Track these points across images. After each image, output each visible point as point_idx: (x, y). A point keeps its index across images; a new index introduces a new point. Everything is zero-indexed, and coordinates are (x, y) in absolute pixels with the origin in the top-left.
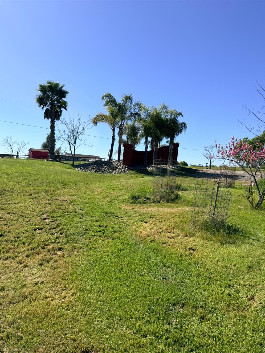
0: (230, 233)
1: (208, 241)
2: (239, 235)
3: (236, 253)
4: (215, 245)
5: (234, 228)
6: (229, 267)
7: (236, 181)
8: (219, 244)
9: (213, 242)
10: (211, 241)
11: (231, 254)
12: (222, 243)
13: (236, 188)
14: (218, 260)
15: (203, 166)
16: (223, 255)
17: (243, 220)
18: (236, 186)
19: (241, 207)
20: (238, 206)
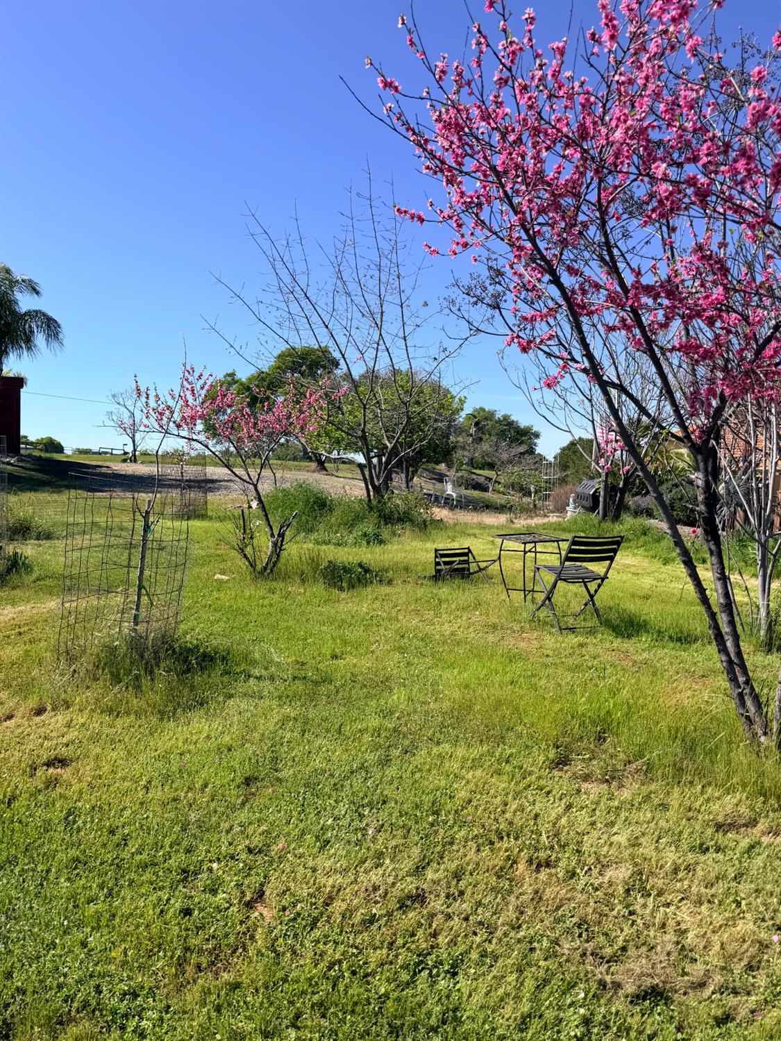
0: (188, 670)
1: (117, 716)
2: (216, 675)
3: (208, 737)
4: (140, 727)
5: (202, 651)
6: (185, 797)
7: (210, 496)
8: (154, 720)
9: (133, 717)
10: (128, 713)
11: (192, 747)
12: (162, 715)
13: (211, 518)
14: (150, 782)
15: (114, 452)
16: (165, 757)
17: (228, 619)
18: (210, 513)
19: (223, 577)
20: (215, 574)
